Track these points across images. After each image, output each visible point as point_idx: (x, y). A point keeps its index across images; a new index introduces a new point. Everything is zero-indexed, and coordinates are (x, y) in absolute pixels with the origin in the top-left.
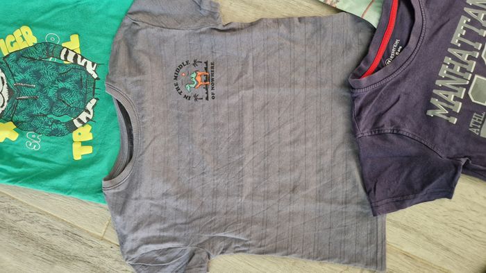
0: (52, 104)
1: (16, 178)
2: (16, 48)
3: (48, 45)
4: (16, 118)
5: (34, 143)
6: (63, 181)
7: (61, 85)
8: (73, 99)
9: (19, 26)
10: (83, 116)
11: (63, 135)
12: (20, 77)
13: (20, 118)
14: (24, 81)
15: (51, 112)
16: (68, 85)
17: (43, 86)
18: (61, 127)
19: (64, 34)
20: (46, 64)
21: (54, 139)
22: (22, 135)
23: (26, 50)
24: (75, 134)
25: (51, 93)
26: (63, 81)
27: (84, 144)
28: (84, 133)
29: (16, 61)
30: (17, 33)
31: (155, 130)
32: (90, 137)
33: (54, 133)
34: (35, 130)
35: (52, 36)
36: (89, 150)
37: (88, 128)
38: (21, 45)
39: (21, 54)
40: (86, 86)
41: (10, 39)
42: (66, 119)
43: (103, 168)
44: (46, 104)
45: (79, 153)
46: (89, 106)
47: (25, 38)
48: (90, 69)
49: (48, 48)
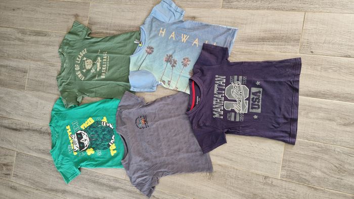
0: (102, 140)
1: (96, 166)
2: (89, 125)
3: (97, 122)
4: (92, 146)
5: (99, 153)
6: (110, 163)
7: (103, 133)
8: (108, 137)
9: (88, 118)
10: (112, 141)
11: (107, 148)
12: (92, 133)
13: (94, 146)
14: (93, 134)
15: (102, 142)
16: (105, 133)
17: (98, 135)
18: (106, 146)
19: (102, 117)
20: (98, 128)
21: (105, 150)
22: (95, 152)
23: (92, 125)
24: (110, 147)
25: (101, 136)
26: (104, 131)
27: (114, 150)
28: (113, 147)
29: (89, 129)
30: (88, 120)
31: (133, 141)
32: (115, 148)
33: (104, 149)
34: (99, 149)
35: (98, 119)
36: (115, 152)
37: (114, 145)
38: (90, 124)
39: (91, 126)
40: (111, 132)
41: (86, 122)
42: (107, 143)
43: (120, 156)
44: (100, 140)
45: (113, 153)
46: (113, 138)
47: (91, 121)
48: (111, 126)
49: (98, 123)
